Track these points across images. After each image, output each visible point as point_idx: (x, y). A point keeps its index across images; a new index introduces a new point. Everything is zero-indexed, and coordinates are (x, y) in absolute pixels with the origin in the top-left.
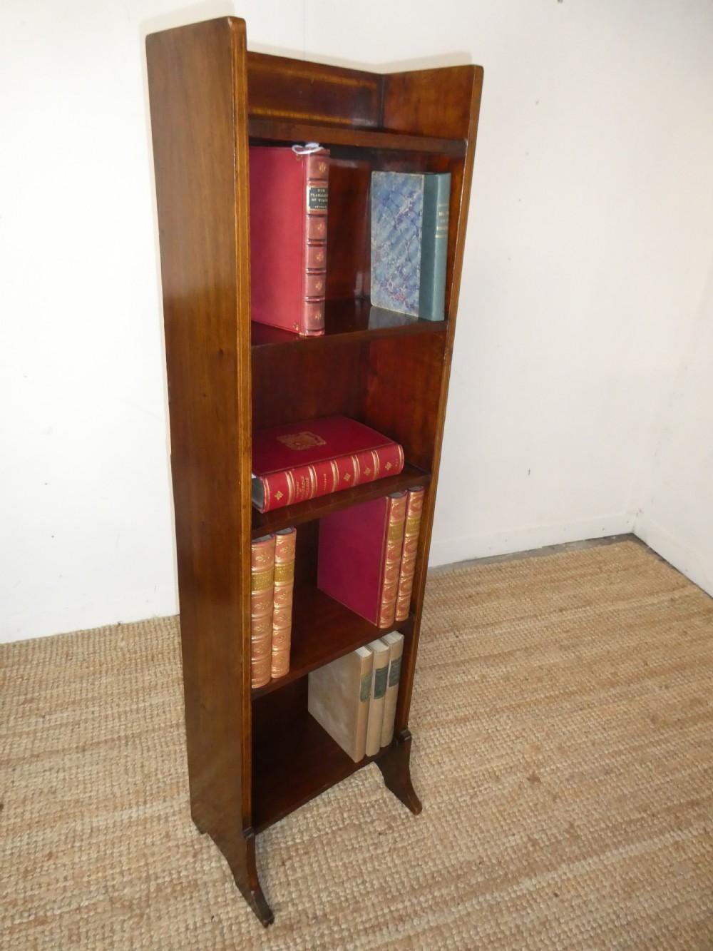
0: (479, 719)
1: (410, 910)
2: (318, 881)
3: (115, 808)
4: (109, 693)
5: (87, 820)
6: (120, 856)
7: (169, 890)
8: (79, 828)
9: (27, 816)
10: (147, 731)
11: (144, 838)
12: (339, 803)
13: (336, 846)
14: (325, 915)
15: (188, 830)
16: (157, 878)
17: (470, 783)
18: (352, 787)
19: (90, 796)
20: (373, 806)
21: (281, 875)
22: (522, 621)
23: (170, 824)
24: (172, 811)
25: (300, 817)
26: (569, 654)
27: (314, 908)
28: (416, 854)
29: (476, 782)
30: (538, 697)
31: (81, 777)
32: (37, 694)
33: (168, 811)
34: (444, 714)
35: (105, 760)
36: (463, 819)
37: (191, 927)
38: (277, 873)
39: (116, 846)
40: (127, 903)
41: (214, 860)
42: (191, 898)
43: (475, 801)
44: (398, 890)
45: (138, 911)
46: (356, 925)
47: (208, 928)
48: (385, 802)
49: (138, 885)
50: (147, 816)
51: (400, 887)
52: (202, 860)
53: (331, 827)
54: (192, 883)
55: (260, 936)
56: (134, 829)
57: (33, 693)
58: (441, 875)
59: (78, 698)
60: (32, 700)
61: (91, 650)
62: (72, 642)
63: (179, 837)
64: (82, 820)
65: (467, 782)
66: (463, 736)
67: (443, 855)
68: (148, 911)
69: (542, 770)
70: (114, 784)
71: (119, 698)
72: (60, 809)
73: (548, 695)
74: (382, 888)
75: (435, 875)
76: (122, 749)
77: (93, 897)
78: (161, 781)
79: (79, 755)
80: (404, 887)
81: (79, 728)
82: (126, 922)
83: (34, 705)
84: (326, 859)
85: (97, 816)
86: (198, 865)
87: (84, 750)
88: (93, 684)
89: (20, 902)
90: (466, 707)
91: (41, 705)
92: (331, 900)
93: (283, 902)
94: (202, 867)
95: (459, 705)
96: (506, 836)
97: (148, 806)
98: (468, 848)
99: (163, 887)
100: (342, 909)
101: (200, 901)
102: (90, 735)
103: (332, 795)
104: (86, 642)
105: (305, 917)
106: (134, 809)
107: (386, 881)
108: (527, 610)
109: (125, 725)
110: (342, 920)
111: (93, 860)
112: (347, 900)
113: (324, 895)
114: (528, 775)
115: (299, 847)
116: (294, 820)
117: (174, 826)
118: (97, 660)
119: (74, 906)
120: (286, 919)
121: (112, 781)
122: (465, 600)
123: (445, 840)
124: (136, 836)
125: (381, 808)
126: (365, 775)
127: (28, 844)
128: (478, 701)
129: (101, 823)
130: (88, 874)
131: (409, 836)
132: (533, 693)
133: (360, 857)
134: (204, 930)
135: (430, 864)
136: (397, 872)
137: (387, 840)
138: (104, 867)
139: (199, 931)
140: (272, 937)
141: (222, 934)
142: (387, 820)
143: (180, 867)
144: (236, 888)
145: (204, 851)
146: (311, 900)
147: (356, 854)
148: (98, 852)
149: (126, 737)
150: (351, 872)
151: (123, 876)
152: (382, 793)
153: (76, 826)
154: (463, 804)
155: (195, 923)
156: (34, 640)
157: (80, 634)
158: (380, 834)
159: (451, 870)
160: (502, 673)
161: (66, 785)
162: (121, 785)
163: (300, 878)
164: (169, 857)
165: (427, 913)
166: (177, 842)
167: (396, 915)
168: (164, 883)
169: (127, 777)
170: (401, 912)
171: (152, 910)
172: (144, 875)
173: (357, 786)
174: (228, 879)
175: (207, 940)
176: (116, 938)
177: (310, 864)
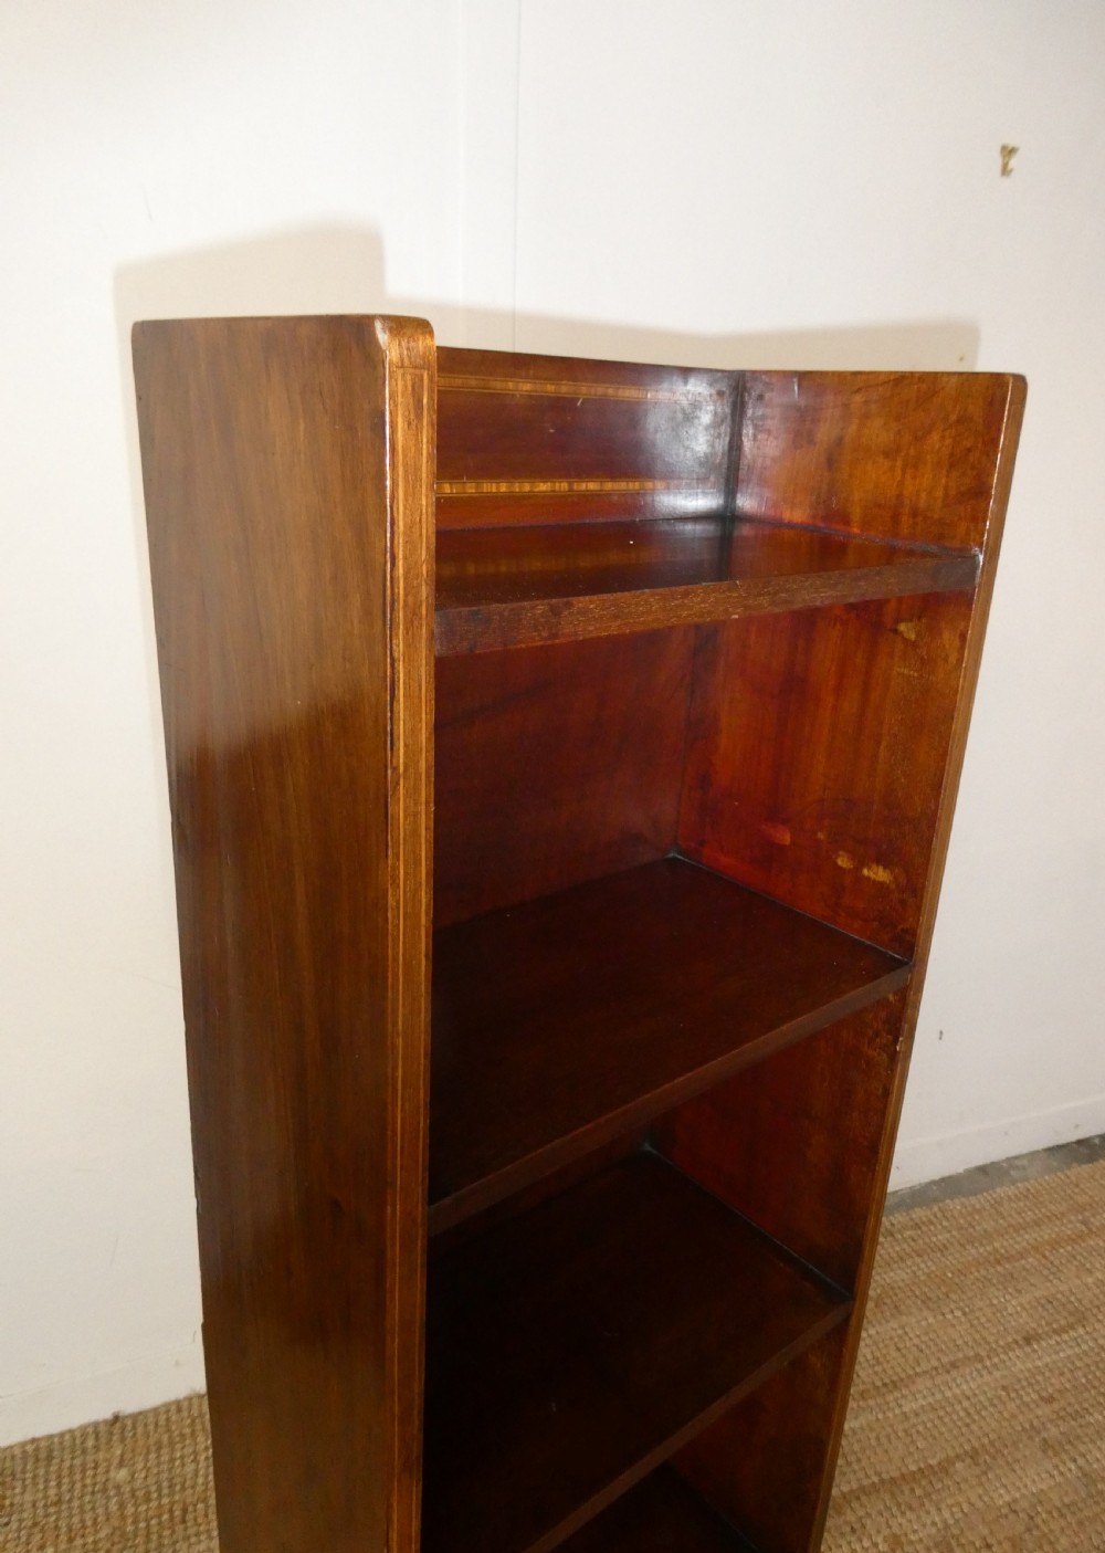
22: (954, 1373)
26: (1065, 1464)
61: (52, 1493)
108: (960, 1342)
160: (934, 1530)
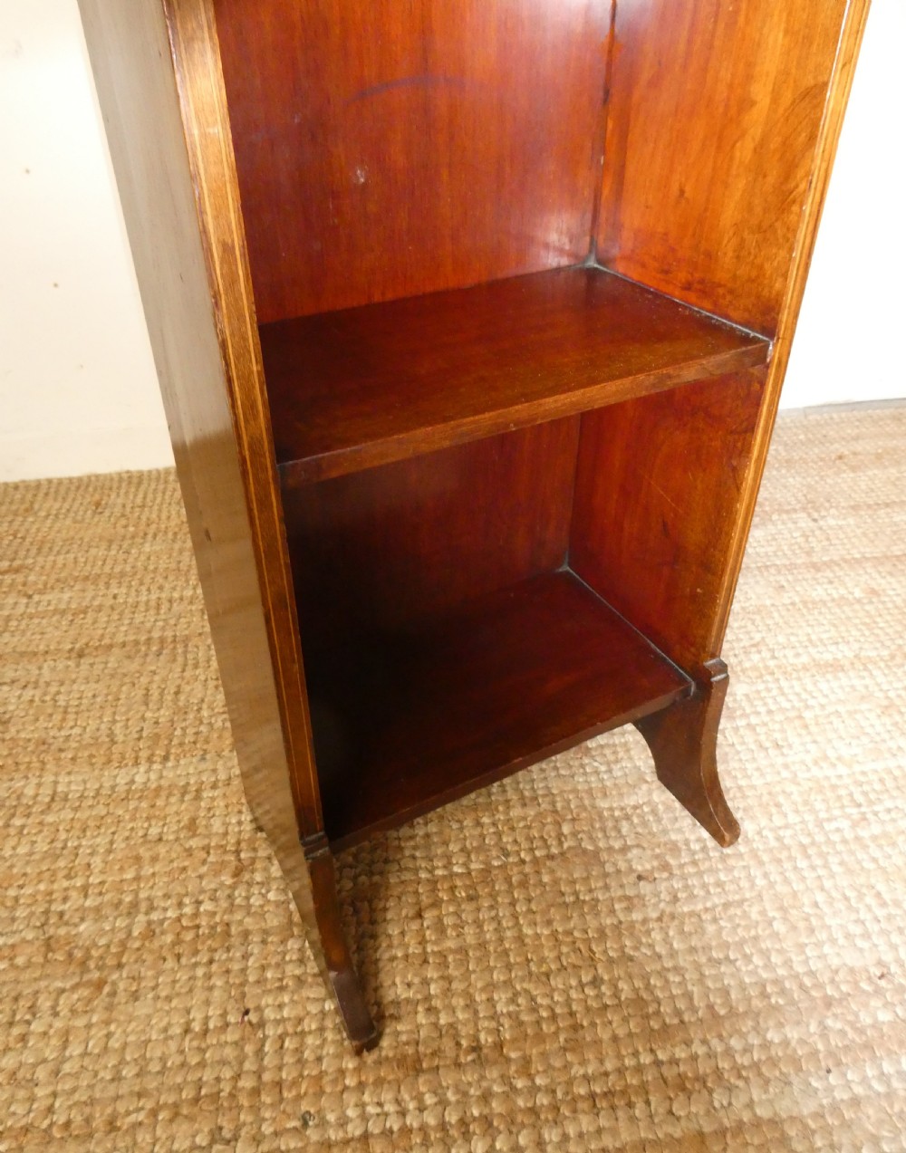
0: (866, 669)
1: (704, 1067)
2: (492, 964)
3: (108, 762)
4: (151, 567)
5: (48, 778)
6: (92, 854)
7: (169, 938)
8: (30, 791)
10: (200, 634)
11: (146, 825)
12: (553, 803)
13: (538, 892)
14: (499, 1046)
15: (234, 821)
16: (151, 908)
17: (851, 795)
18: (585, 774)
19: (70, 735)
20: (628, 818)
21: (411, 939)
23: (203, 804)
24: (213, 779)
25: (468, 822)
27: (476, 1025)
28: (724, 933)
29: (865, 794)
31: (62, 701)
32: (30, 561)
33: (204, 779)
34: (789, 653)
35: (112, 676)
36: (836, 869)
37: (197, 1027)
38: (403, 933)
39: (88, 833)
40: (78, 954)
41: (275, 887)
42: (211, 962)
43: (864, 833)
44: (678, 1013)
45: (95, 975)
46: (570, 1083)
47: (231, 1036)
48: (654, 812)
49: (111, 919)
50: (164, 783)
51: (681, 1005)
52: (250, 884)
53: (532, 850)
54: (219, 930)
55: (342, 1072)
56: (132, 805)
57: (26, 557)
58: (783, 991)
59: (96, 570)
60: (17, 571)
61: (139, 501)
62: (111, 489)
63: (214, 830)
64: (40, 776)
65: (843, 792)
66: (832, 698)
67: (789, 946)
68: (115, 976)
70: (117, 718)
71: (166, 577)
74: (639, 1002)
75: (769, 989)
76: (148, 659)
77: (15, 932)
78: (205, 721)
79: (69, 663)
80: (694, 1010)
81: (83, 619)
82: (64, 995)
83: (20, 578)
84: (515, 916)
85: (69, 773)
86: (240, 892)
87: (81, 655)
88: (128, 552)
90: (837, 643)
91: (32, 578)
92: (518, 1013)
93: (408, 1001)
94: (248, 898)
95: (821, 640)
97: (170, 764)
98: (848, 936)
99: (157, 931)
100: (540, 1038)
101: (228, 971)
102: (100, 632)
103: (541, 785)
104: (133, 490)
105: (452, 1044)
106: (142, 769)
107: (648, 987)
109: (164, 620)
110: (537, 1066)
111: (36, 857)
112: (554, 1017)
113: (501, 997)
115: (459, 883)
116: (455, 826)
117: (209, 809)
118: (144, 518)
120: (407, 1043)
121: (114, 713)
122: (830, 463)
123: (794, 912)
124: (133, 819)
125: (645, 824)
126: (615, 753)
128: (864, 635)
129: (73, 787)
130: (21, 882)
131: (708, 892)
133: (592, 922)
134: (223, 1038)
135: (757, 960)
136: (676, 969)
137: (657, 895)
138: (54, 873)
139: (212, 1040)
140: (371, 1080)
141: (260, 1053)
142: (657, 851)
143: (202, 891)
144: (309, 953)
145: (258, 865)
146: (471, 1005)
147: (582, 915)
148: (52, 841)
149: (162, 640)
150: (568, 955)
151: (86, 896)
152: (650, 792)
153: (24, 786)
154: (836, 837)
155: (207, 1018)
156: (50, 481)
157: (125, 476)
158: (640, 878)
159: (808, 982)
161: (31, 712)
162: (130, 723)
163: (451, 951)
164: (184, 869)
165: (747, 1080)
166: (206, 842)
167: (669, 1073)
168: (162, 922)
169: (143, 708)
170: (682, 1068)
171: (124, 975)
172: (128, 899)
173: (597, 772)
174: (296, 931)
175: (223, 1062)
176: (37, 1027)
177: (479, 924)
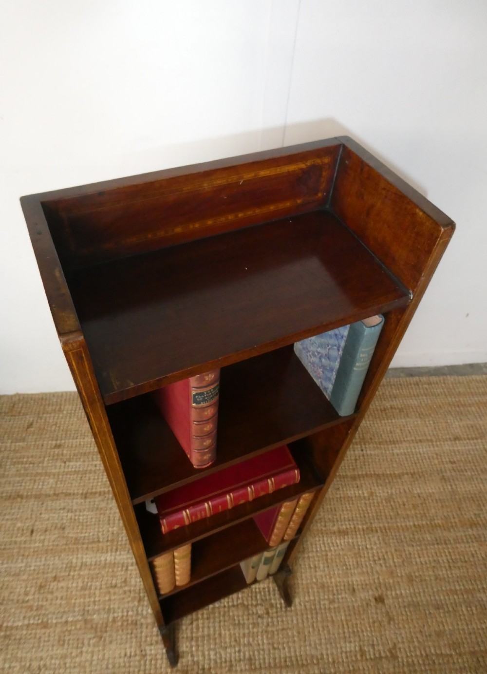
0: (356, 535)
2: (211, 642)
3: (98, 550)
5: (80, 556)
6: (95, 589)
7: (120, 624)
8: (74, 561)
9: (46, 543)
11: (111, 579)
13: (228, 618)
14: (210, 669)
16: (114, 612)
19: (85, 537)
20: (260, 592)
21: (189, 631)
23: (128, 572)
26: (447, 485)
27: (204, 661)
30: (408, 524)
31: (81, 519)
32: (63, 441)
34: (331, 524)
35: (97, 509)
36: (319, 619)
37: (128, 654)
38: (187, 629)
39: (94, 580)
40: (94, 626)
42: (132, 633)
43: (332, 607)
45: (99, 634)
47: (138, 658)
48: (269, 591)
49: (103, 614)
50: (116, 561)
52: (143, 606)
54: (134, 622)
56: (107, 570)
57: (61, 440)
58: (291, 661)
60: (59, 447)
63: (132, 584)
64: (77, 555)
65: (331, 589)
66: (340, 547)
67: (297, 645)
68: (105, 635)
69: (389, 593)
70: (100, 530)
72: (65, 543)
73: (416, 523)
74: (250, 659)
77: (76, 616)
79: (82, 501)
80: (265, 663)
81: (85, 477)
82: (91, 640)
83: (60, 451)
85: (86, 554)
86: (140, 609)
87: (86, 497)
89: (35, 608)
90: (349, 520)
91: (65, 452)
92: (216, 659)
93: (186, 652)
94: (142, 611)
95: (345, 518)
96: (345, 642)
97: (118, 553)
99: (116, 620)
100: (221, 668)
101: (136, 637)
105: (197, 667)
106: (109, 554)
107: (254, 655)
108: (427, 433)
111: (79, 588)
113: (212, 653)
114: (377, 595)
117: (130, 575)
119: (64, 619)
120: (185, 666)
121: (99, 528)
122: (380, 412)
124: (107, 576)
125: (265, 595)
127: (44, 565)
129: (88, 560)
130: (75, 598)
131: (278, 623)
132: (404, 518)
133: (242, 631)
134: (135, 659)
136: (263, 650)
137: (263, 623)
138: (85, 595)
139: (132, 659)
141: (145, 665)
142: (267, 607)
143: (129, 607)
146: (203, 655)
148: (83, 582)
150: (233, 641)
151: (95, 605)
153: (73, 559)
155: (131, 652)
158: (259, 616)
160: (387, 494)
161: (72, 524)
162: (104, 532)
163: (200, 636)
164: (123, 598)
166: (130, 588)
168: (118, 617)
169: (108, 526)
171: (108, 635)
172: (107, 607)
175: (135, 666)
176: (84, 649)
177: (209, 627)
